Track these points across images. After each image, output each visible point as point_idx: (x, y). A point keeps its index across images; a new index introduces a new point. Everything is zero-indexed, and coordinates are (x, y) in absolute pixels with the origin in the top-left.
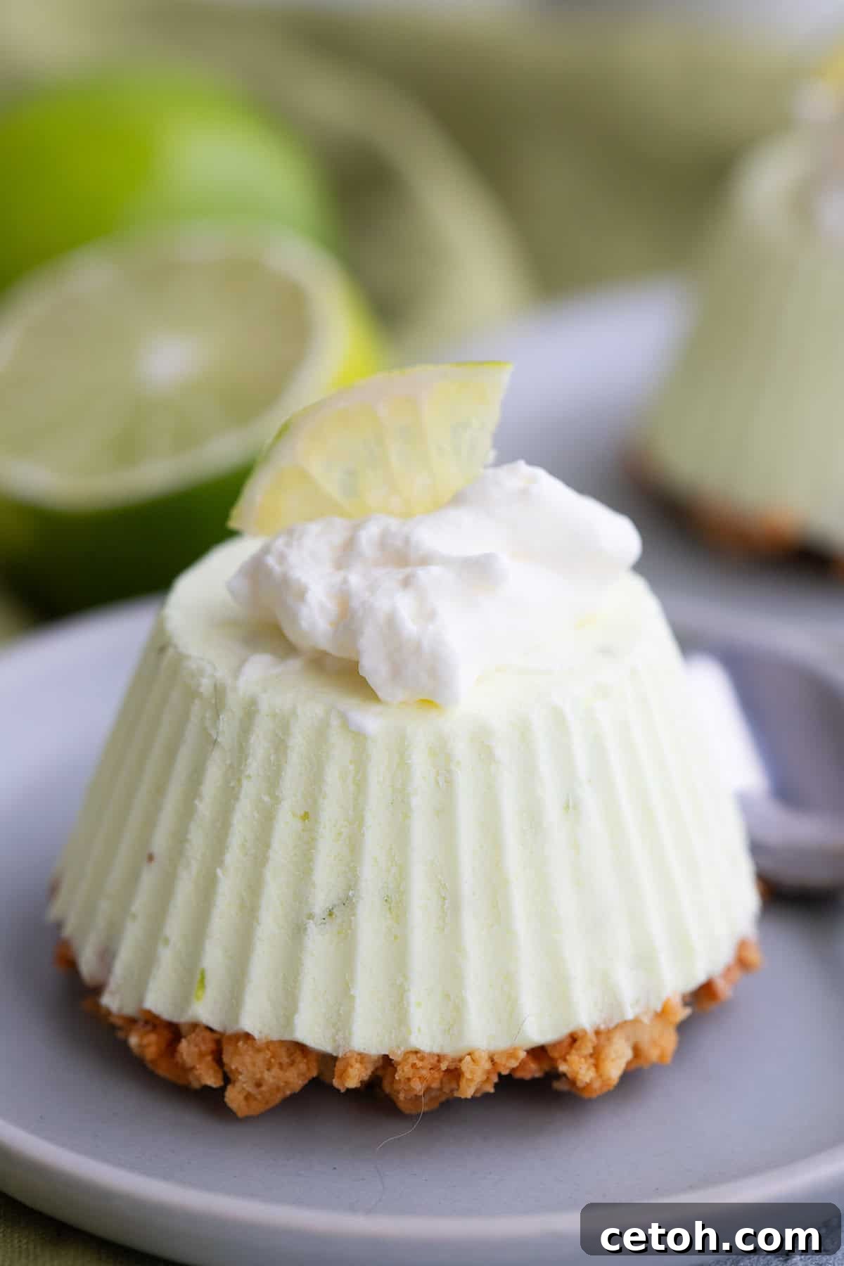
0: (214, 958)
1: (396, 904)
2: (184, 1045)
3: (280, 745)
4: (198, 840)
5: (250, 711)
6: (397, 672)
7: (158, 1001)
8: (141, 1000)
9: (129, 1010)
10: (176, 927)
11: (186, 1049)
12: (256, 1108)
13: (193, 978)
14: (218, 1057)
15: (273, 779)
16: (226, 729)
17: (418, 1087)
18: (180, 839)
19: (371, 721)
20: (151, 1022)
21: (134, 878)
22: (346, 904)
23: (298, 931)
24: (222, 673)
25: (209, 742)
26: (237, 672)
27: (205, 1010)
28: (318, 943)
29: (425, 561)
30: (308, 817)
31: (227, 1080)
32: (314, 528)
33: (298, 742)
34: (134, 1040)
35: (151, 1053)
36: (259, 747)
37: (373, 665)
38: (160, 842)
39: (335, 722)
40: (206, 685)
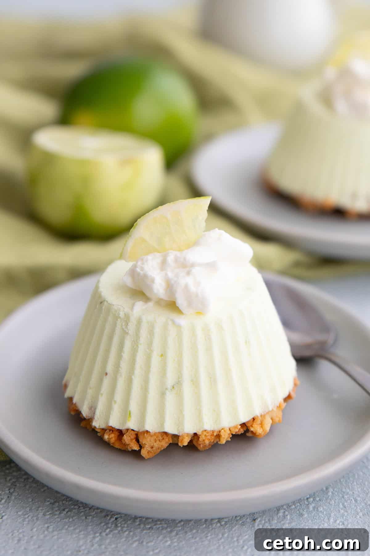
0: (134, 407)
1: (195, 382)
2: (125, 437)
3: (151, 333)
4: (124, 366)
5: (139, 321)
6: (190, 304)
7: (114, 422)
8: (107, 423)
9: (103, 426)
10: (119, 397)
11: (125, 438)
12: (151, 455)
13: (126, 414)
14: (137, 440)
15: (150, 345)
16: (131, 328)
17: (207, 442)
18: (117, 366)
19: (182, 321)
20: (112, 430)
21: (101, 381)
22: (178, 383)
23: (163, 394)
24: (127, 310)
25: (125, 333)
26: (132, 308)
27: (132, 424)
28: (170, 398)
29: (193, 265)
30: (163, 355)
31: (141, 447)
32: (150, 257)
33: (158, 330)
34: (106, 437)
35: (113, 440)
36: (144, 333)
37: (181, 302)
38: (110, 368)
39: (170, 323)
40: (122, 314)
